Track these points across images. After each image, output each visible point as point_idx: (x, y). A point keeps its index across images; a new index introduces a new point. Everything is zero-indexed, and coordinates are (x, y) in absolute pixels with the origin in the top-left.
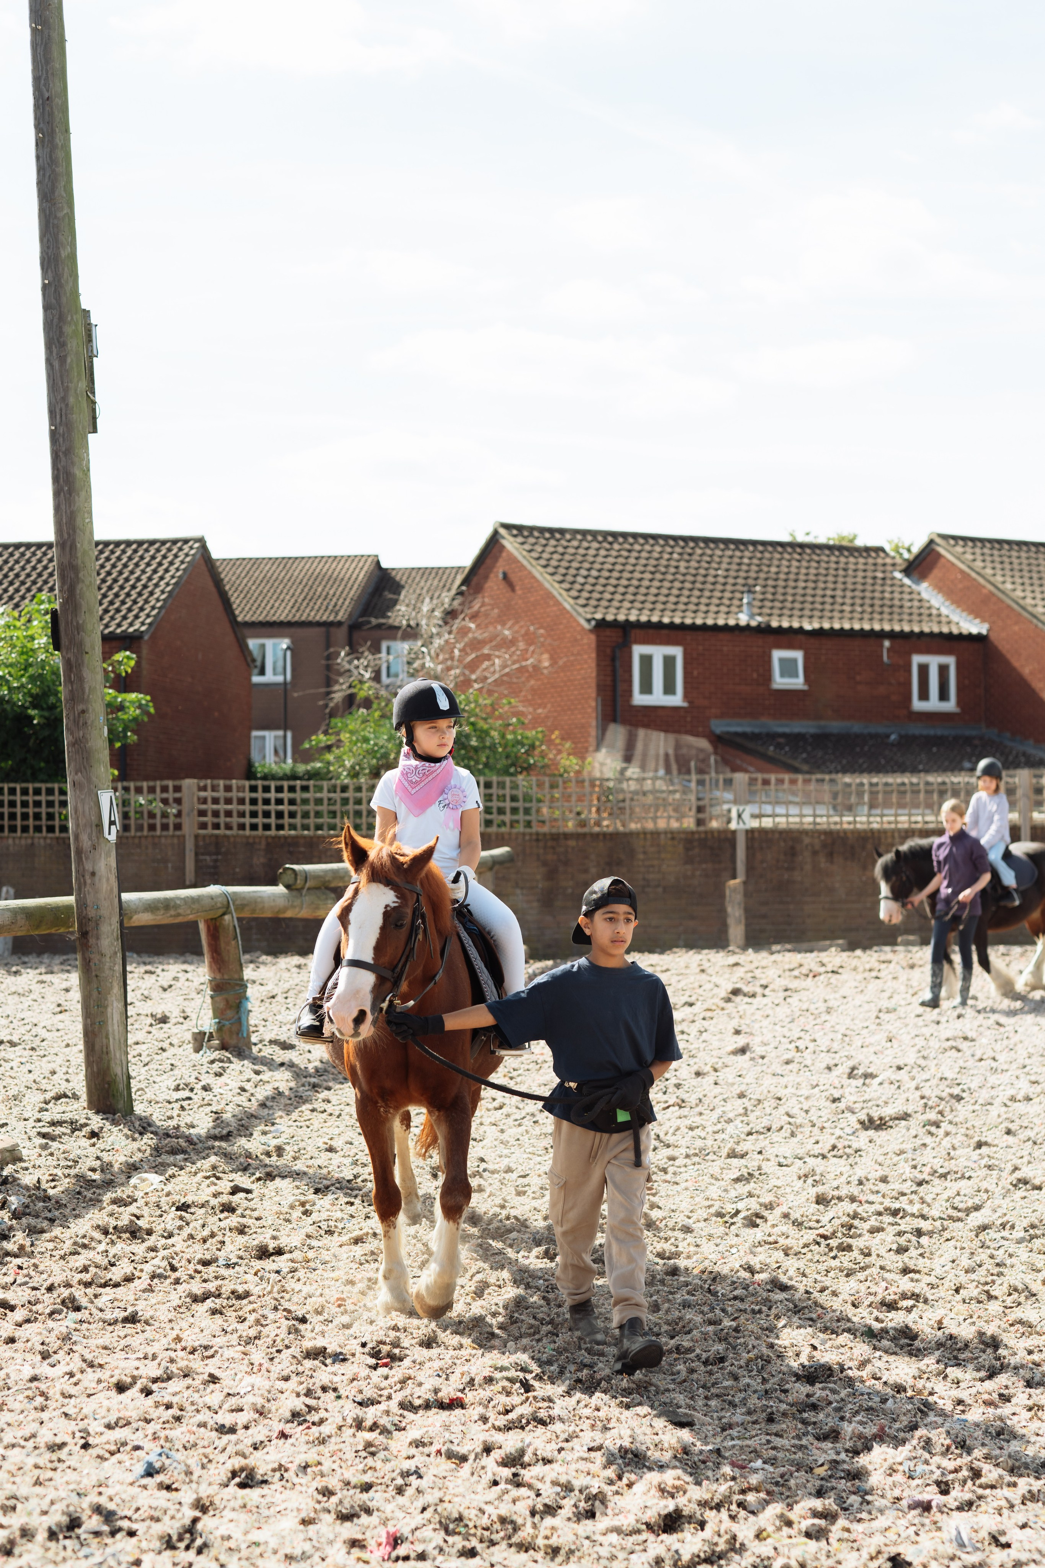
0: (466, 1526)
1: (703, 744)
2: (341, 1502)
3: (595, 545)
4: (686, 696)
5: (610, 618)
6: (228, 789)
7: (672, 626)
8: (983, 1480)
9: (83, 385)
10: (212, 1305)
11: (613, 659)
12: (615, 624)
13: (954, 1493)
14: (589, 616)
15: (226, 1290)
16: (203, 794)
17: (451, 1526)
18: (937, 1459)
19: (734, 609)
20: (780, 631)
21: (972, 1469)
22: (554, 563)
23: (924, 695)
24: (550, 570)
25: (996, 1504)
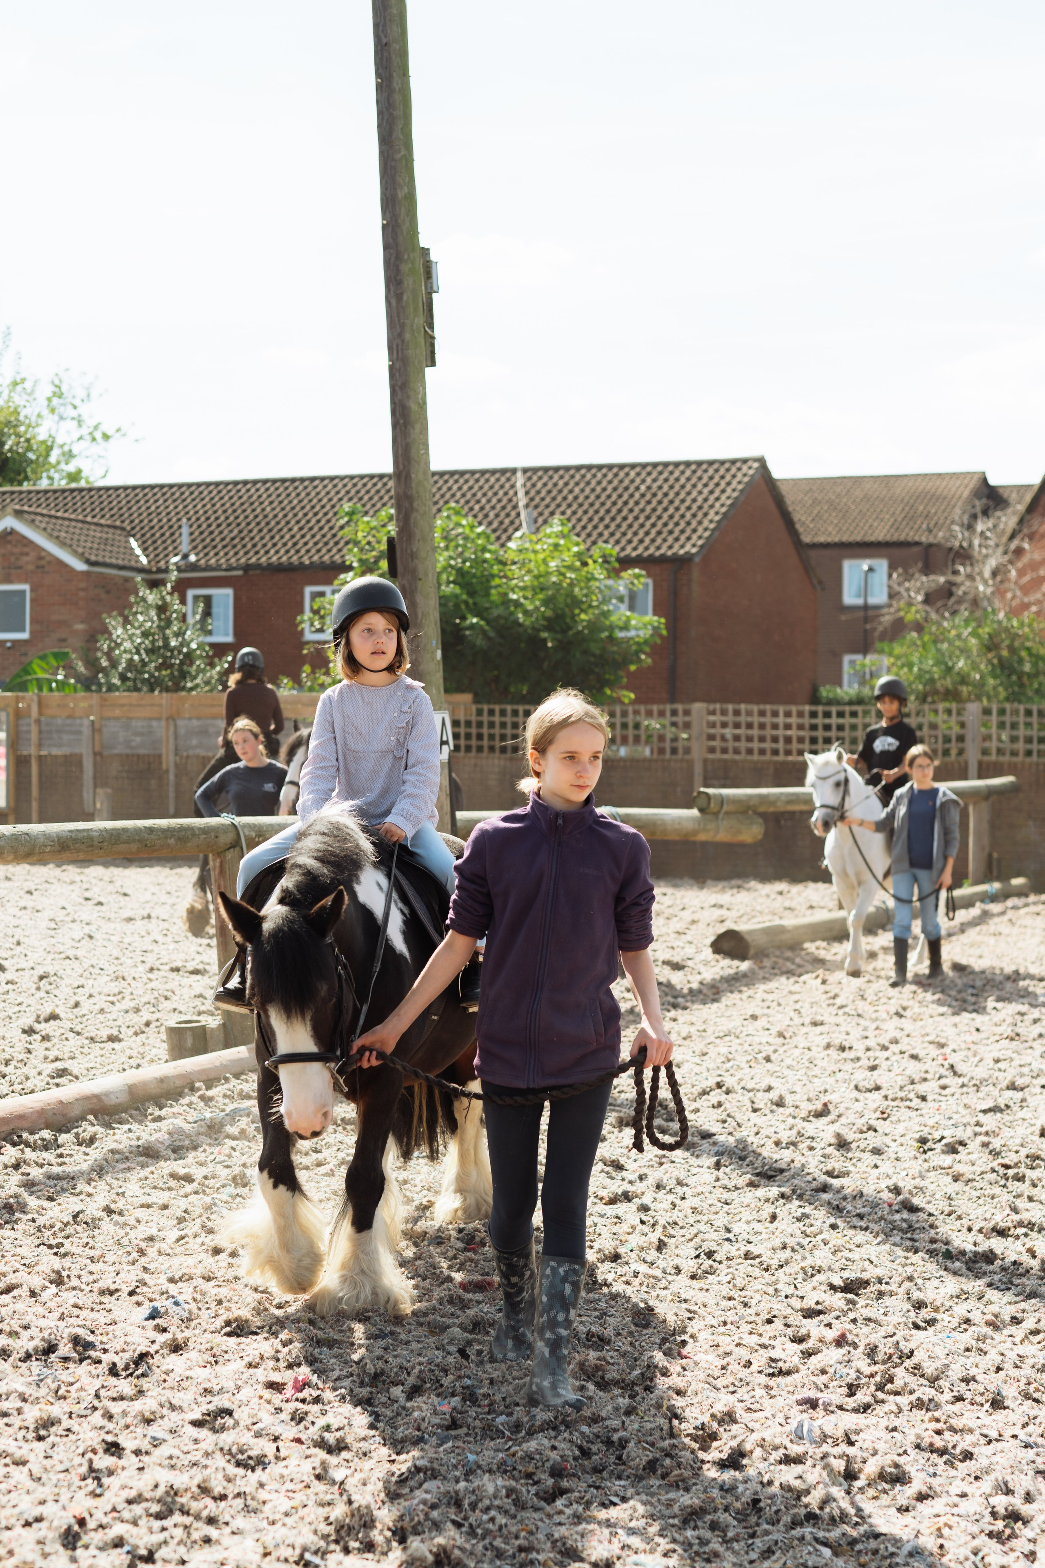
6: (737, 713)
9: (420, 320)
16: (712, 718)
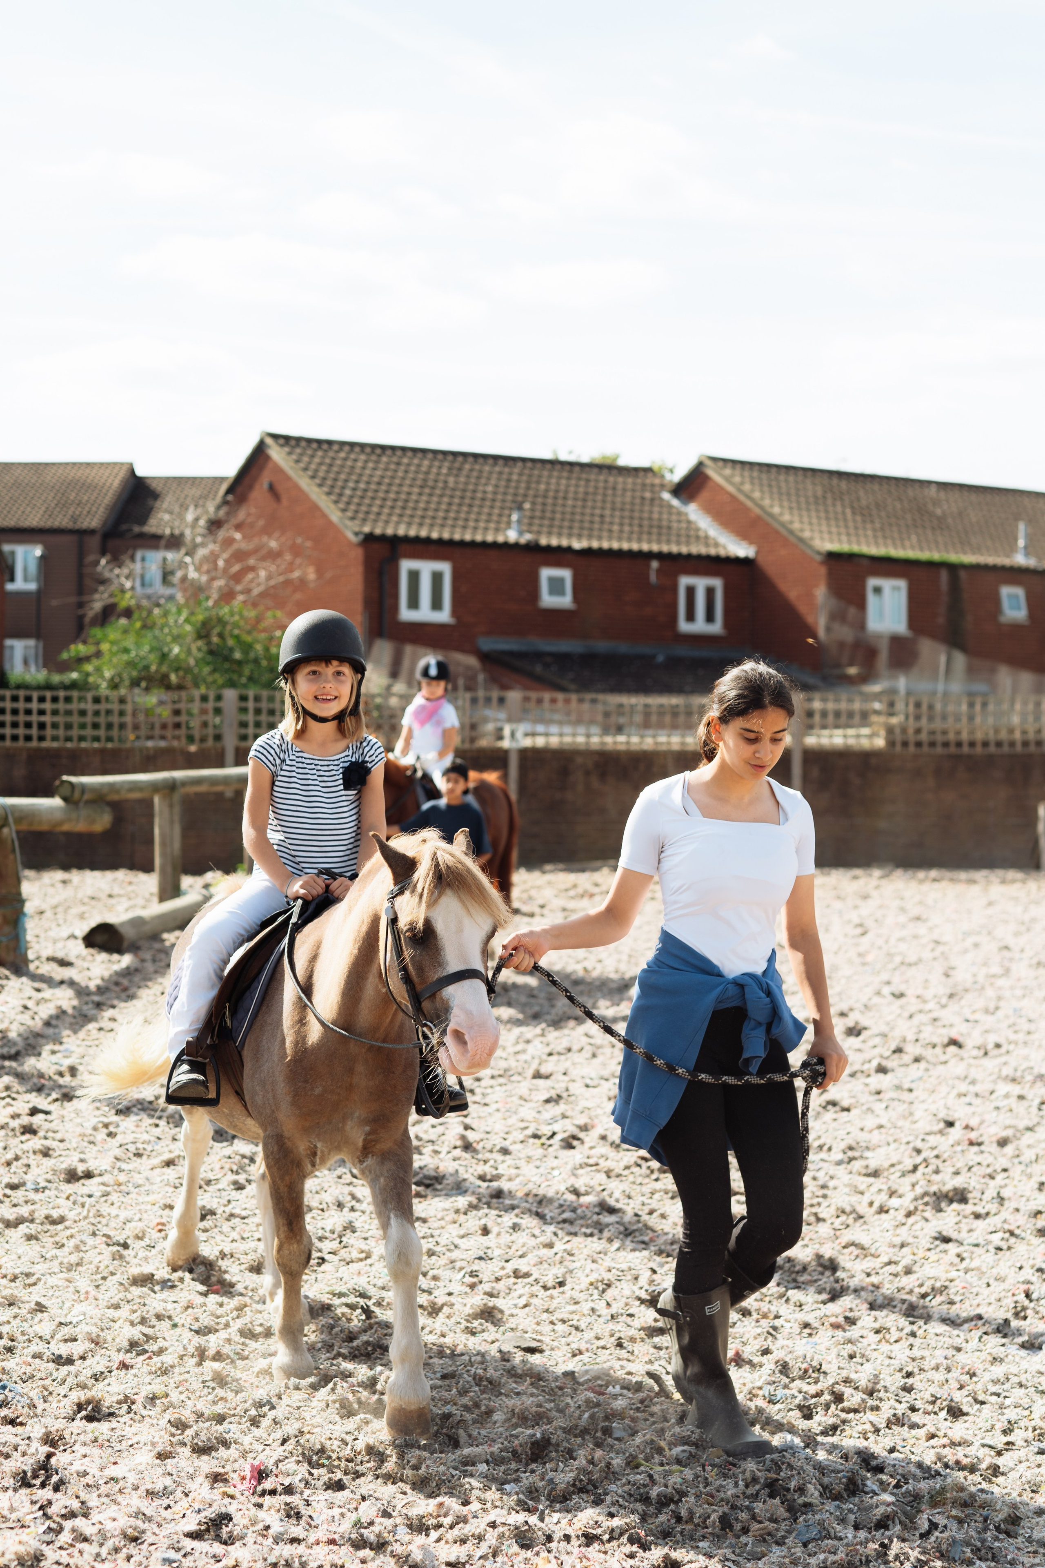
0: (329, 1457)
1: (472, 661)
2: (197, 1435)
3: (363, 457)
4: (455, 612)
5: (378, 531)
7: (440, 542)
8: (846, 1404)
10: (27, 1231)
11: (380, 573)
12: (383, 538)
13: (817, 1418)
14: (357, 529)
15: (40, 1215)
17: (315, 1458)
18: (798, 1383)
19: (503, 526)
20: (548, 549)
21: (833, 1393)
22: (321, 474)
23: (691, 616)
24: (317, 481)
25: (860, 1428)
